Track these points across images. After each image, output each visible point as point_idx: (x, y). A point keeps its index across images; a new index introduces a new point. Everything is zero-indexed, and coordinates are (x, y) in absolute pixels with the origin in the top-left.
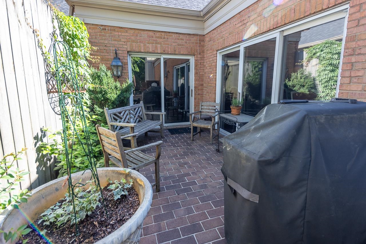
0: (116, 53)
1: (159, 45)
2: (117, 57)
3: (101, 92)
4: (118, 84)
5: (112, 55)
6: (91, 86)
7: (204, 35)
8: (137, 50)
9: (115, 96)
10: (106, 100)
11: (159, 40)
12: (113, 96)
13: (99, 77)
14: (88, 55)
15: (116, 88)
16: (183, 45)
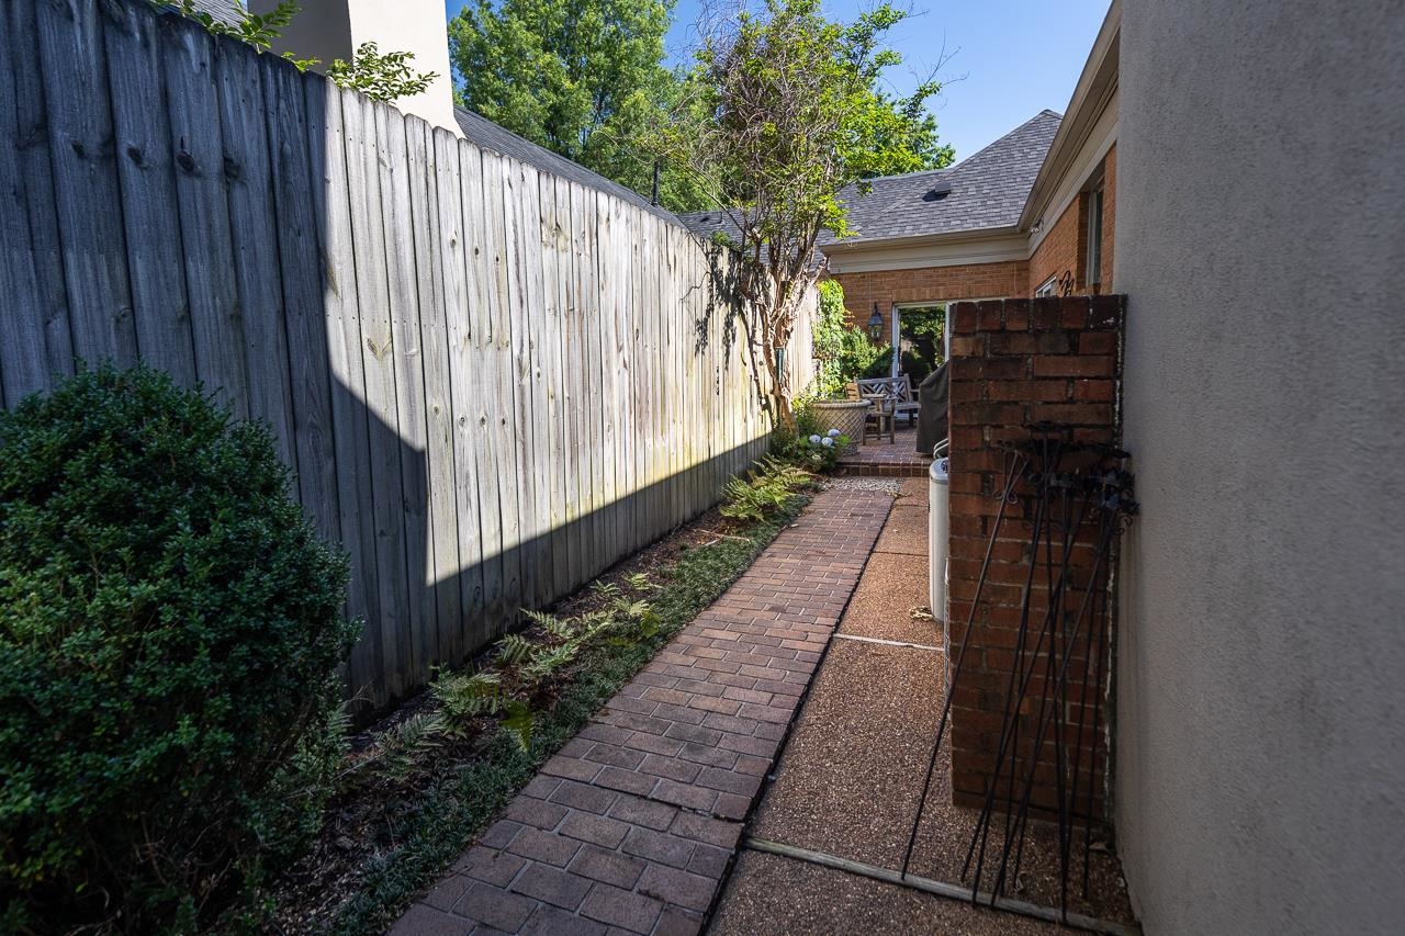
0: (876, 307)
1: (942, 288)
2: (877, 313)
3: (852, 360)
4: (875, 351)
5: (871, 310)
6: (842, 352)
7: (1028, 261)
8: (906, 298)
9: (868, 365)
10: (857, 369)
11: (941, 280)
12: (865, 364)
13: (851, 342)
14: (841, 320)
15: (871, 354)
16: (985, 282)
